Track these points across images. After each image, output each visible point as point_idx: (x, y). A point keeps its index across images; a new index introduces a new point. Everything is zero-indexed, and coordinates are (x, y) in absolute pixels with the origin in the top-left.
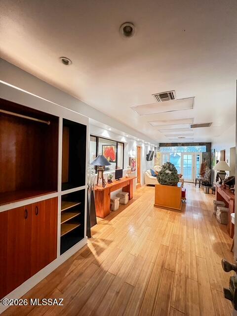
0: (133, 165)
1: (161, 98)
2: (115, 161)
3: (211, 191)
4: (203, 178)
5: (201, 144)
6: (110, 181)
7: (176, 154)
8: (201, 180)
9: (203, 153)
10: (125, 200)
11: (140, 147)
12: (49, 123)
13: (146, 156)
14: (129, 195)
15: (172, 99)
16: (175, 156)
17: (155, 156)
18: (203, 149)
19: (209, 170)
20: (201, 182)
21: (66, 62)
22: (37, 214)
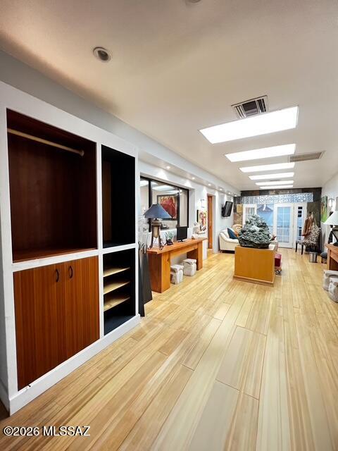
0: (203, 222)
1: (245, 110)
2: (175, 217)
3: (319, 259)
4: (307, 241)
5: (305, 190)
6: (169, 242)
7: (267, 207)
8: (304, 243)
9: (308, 204)
10: (191, 269)
11: (211, 197)
12: (82, 154)
13: (221, 210)
14: (197, 263)
15: (262, 111)
16: (264, 209)
17: (235, 211)
18: (309, 197)
19: (318, 229)
20: (304, 247)
21: (104, 56)
22: (71, 277)
